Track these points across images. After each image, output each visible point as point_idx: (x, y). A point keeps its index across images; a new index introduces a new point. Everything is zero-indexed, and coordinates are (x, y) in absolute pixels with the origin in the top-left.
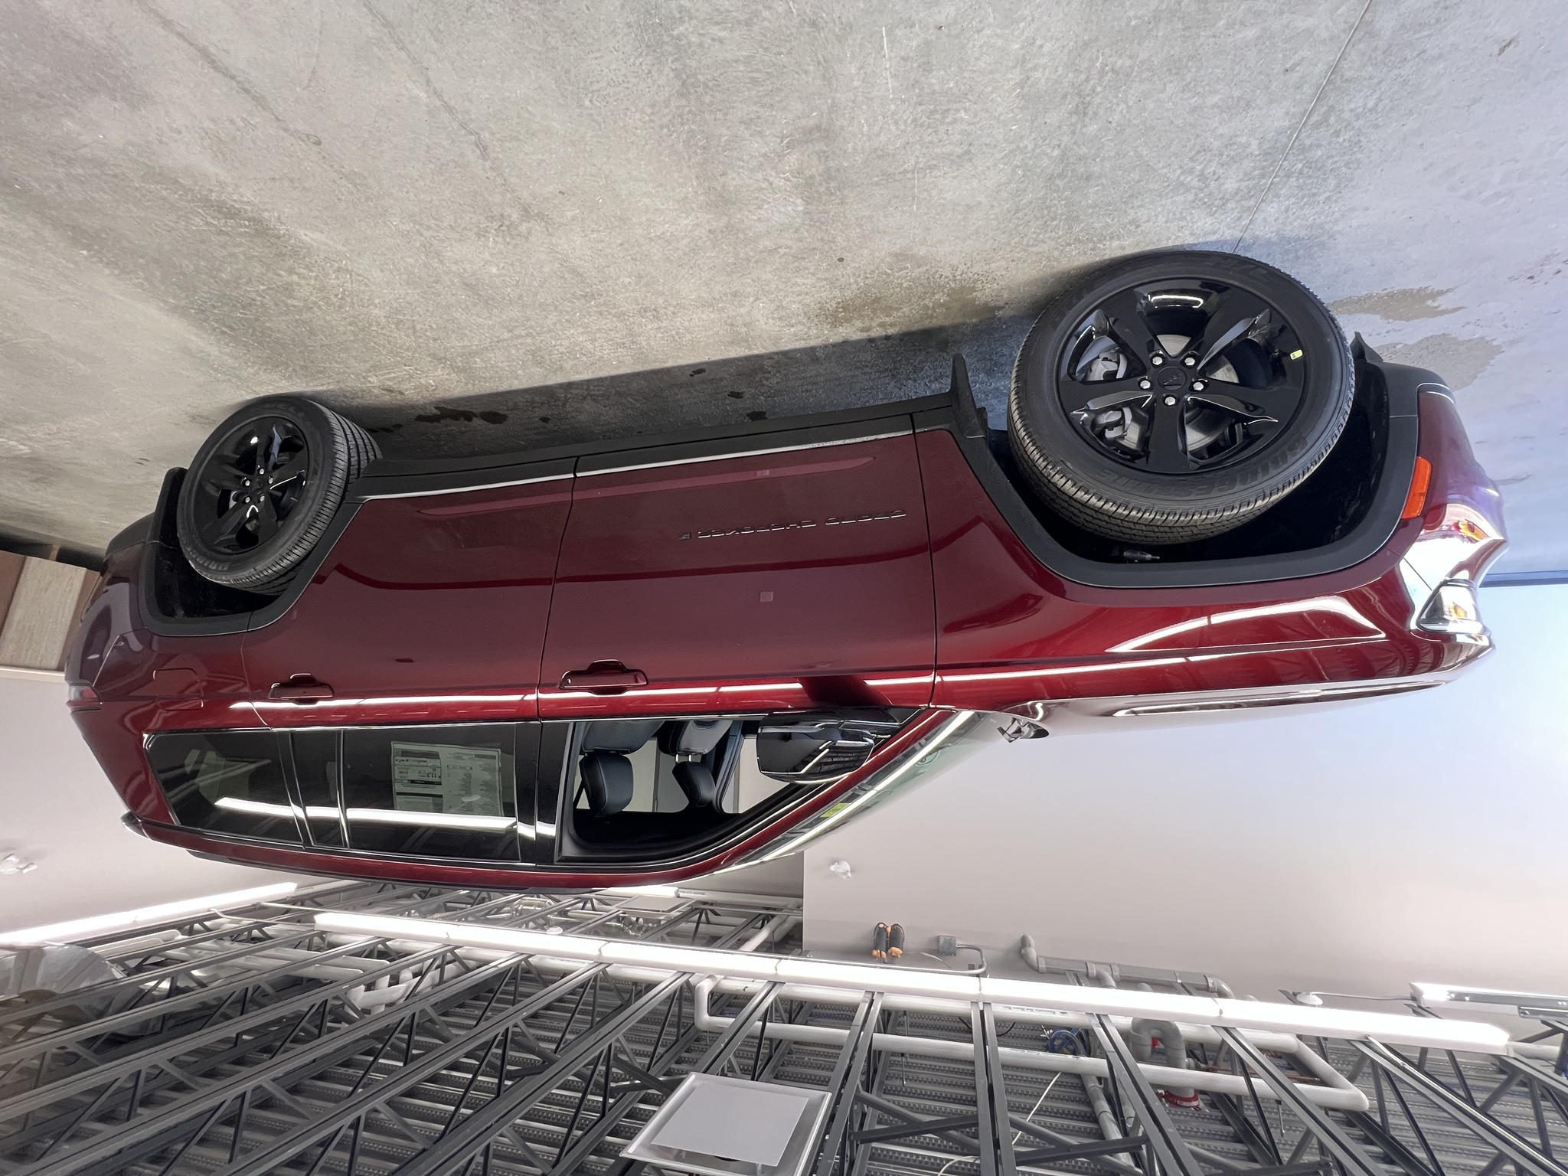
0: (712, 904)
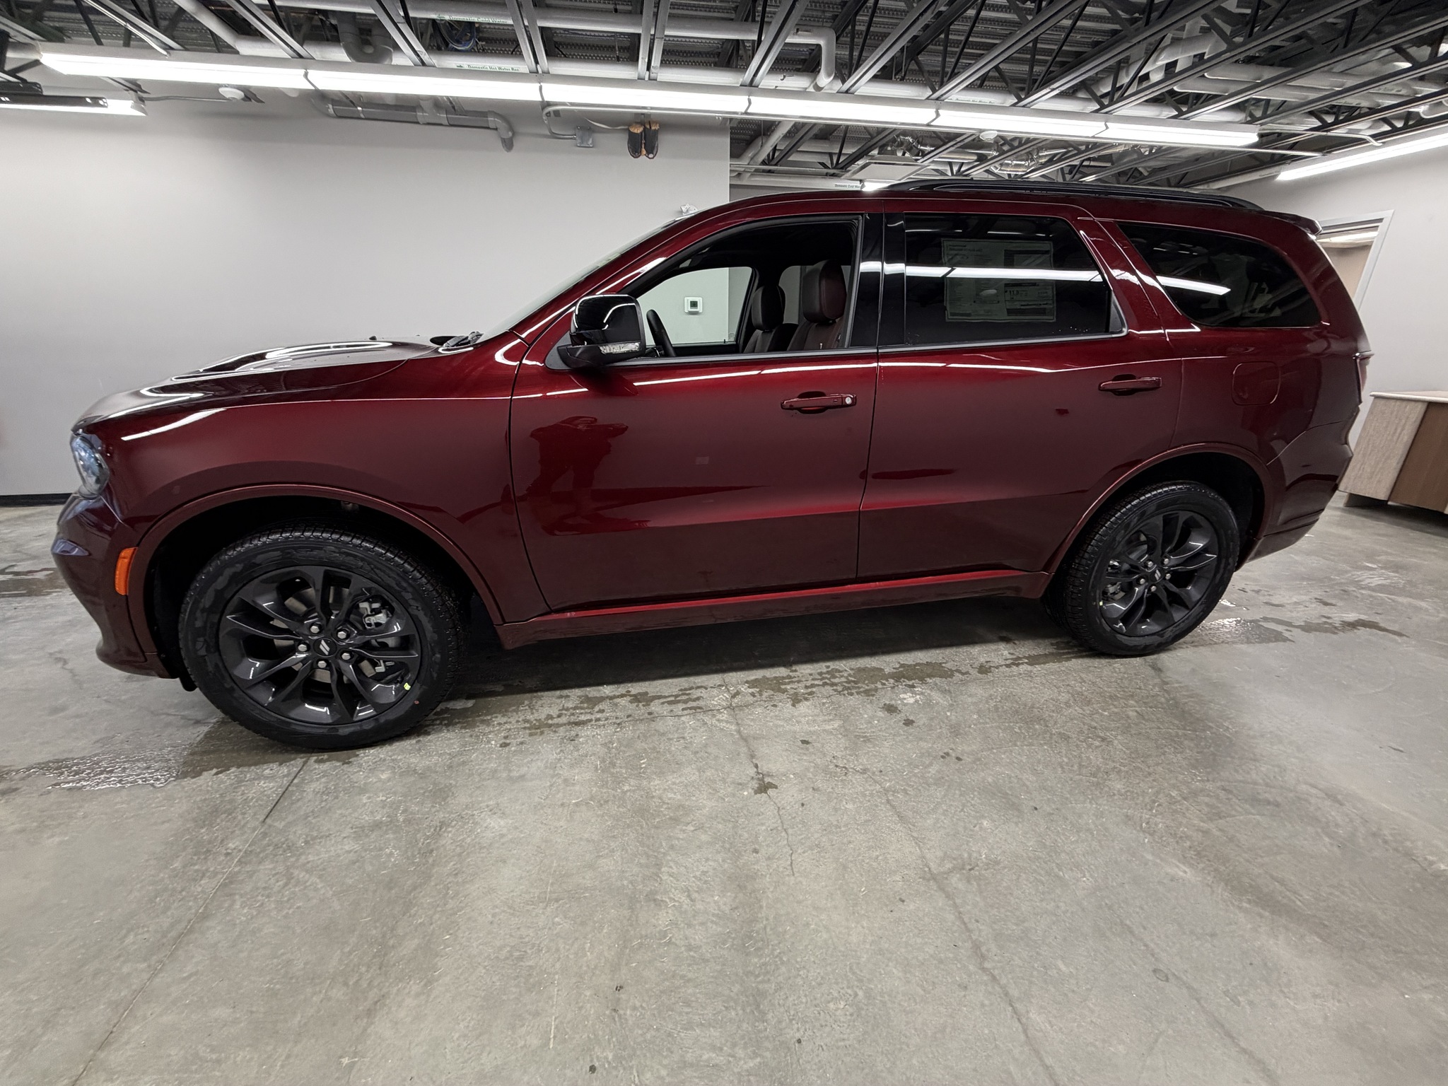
0: (827, 174)
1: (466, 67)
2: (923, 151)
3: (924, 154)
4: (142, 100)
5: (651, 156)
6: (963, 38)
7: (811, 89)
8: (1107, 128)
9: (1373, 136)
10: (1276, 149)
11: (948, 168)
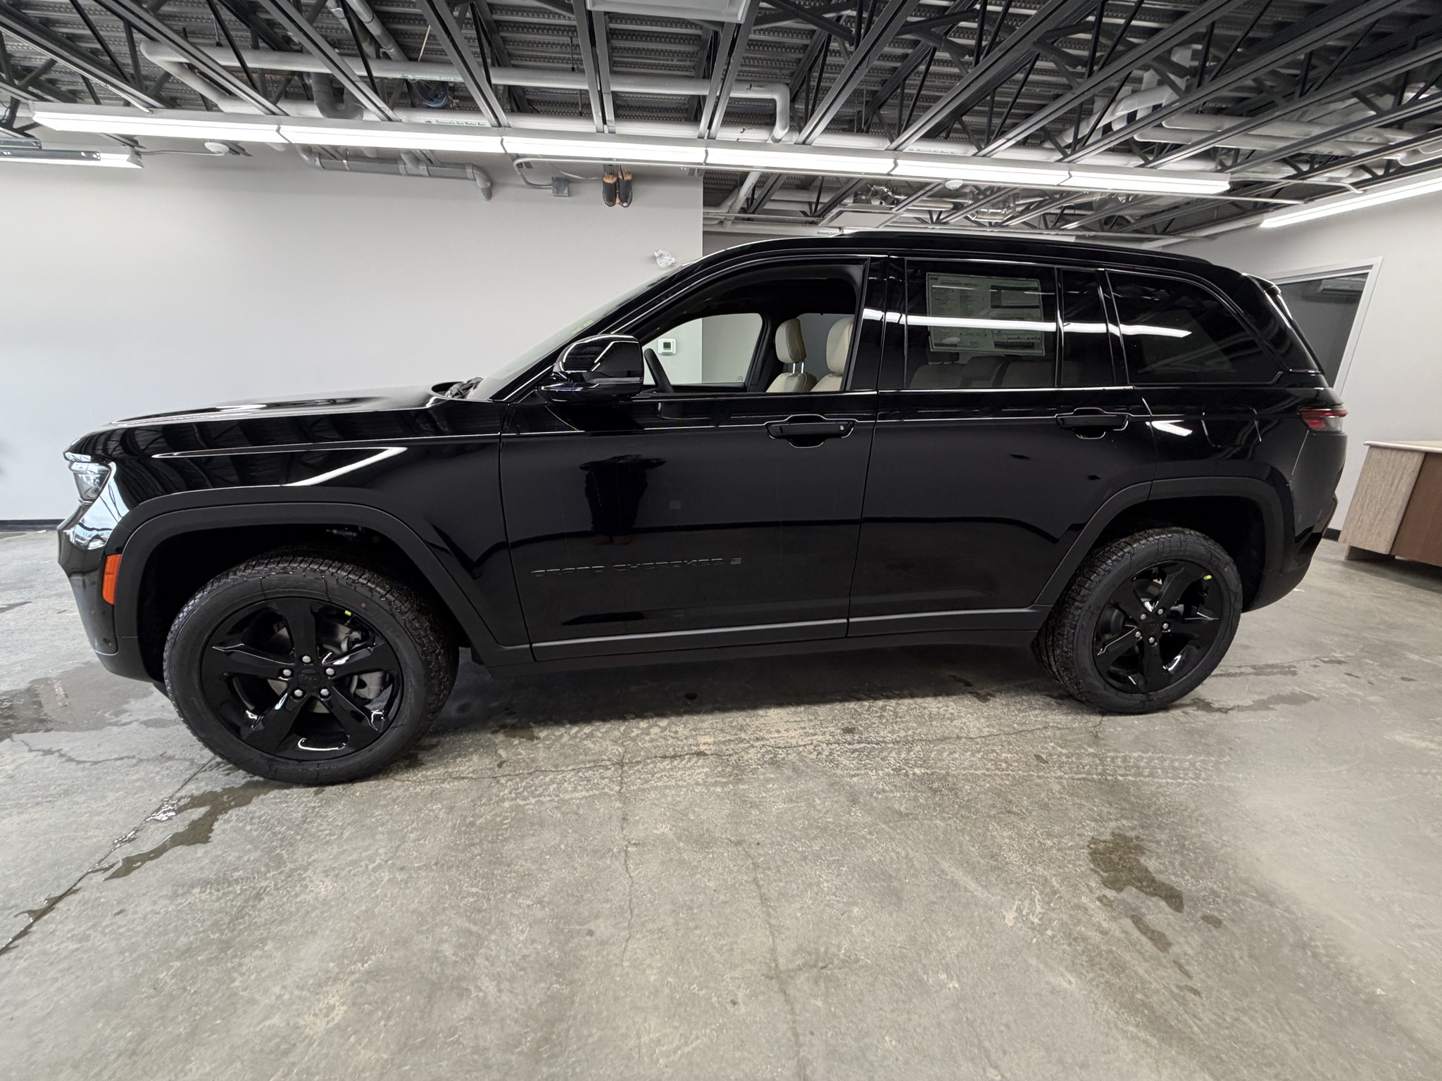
0: (807, 222)
1: (434, 122)
2: (898, 200)
3: (898, 202)
4: (138, 153)
5: (625, 204)
6: (915, 92)
7: (770, 141)
8: (1071, 176)
9: (1353, 184)
10: (1258, 196)
11: (928, 216)
